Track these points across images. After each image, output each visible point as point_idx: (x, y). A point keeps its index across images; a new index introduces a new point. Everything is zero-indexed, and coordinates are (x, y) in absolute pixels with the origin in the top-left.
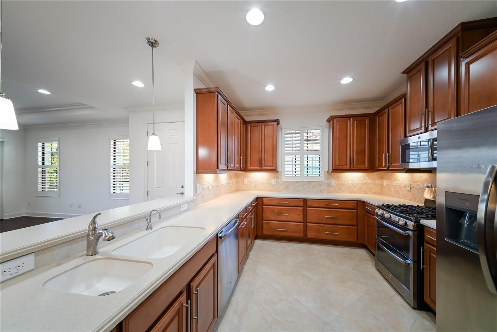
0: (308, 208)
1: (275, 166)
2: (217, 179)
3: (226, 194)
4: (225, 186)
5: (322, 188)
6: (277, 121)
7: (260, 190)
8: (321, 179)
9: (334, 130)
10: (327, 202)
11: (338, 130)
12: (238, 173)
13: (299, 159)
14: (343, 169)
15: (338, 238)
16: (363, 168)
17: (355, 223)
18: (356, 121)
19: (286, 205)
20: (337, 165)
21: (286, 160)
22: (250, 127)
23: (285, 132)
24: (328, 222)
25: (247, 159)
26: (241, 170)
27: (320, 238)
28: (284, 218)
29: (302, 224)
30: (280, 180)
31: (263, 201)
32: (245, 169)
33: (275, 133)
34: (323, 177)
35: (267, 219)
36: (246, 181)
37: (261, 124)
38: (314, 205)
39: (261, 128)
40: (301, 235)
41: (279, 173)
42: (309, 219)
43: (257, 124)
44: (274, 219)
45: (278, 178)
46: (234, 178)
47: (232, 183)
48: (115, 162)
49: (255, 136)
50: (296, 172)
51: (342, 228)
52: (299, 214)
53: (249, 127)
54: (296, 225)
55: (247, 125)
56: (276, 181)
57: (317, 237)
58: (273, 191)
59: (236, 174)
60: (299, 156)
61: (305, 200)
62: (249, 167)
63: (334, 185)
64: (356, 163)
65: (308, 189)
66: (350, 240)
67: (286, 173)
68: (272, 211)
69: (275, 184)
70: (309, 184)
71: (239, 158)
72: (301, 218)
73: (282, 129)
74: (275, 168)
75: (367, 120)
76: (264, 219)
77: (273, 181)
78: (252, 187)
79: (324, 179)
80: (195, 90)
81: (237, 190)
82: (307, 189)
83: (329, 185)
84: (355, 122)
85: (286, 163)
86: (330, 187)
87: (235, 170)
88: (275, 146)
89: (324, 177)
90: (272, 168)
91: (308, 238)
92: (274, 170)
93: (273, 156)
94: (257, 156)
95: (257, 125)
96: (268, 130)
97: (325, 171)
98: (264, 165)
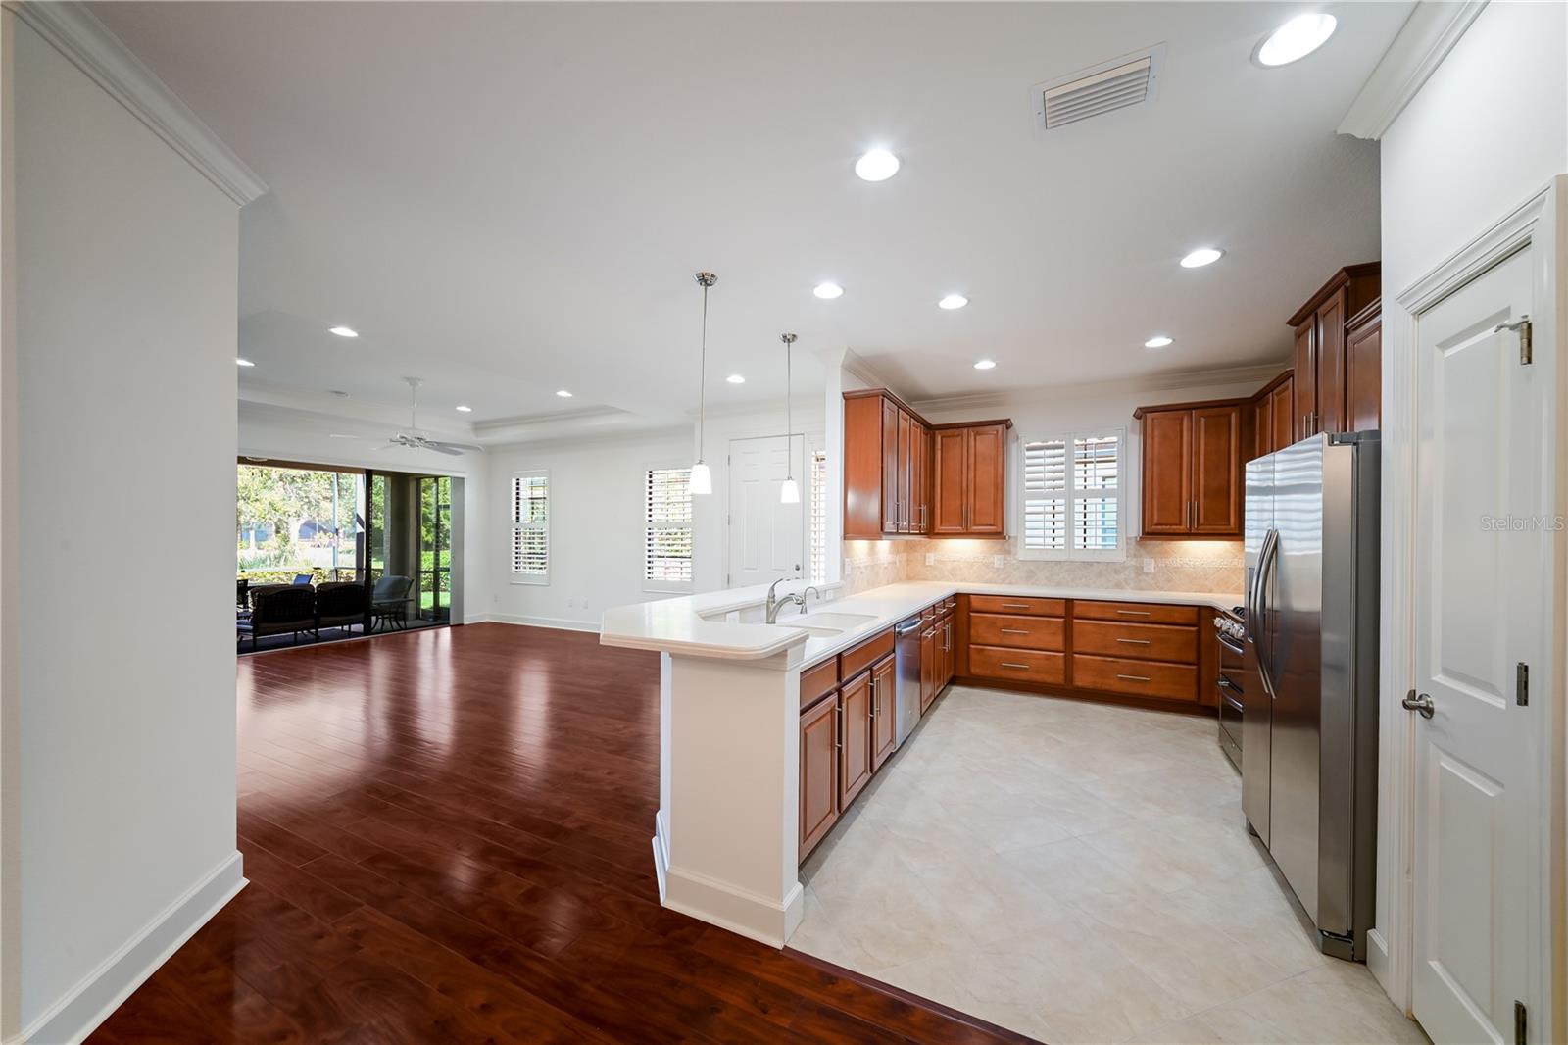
0: (1075, 620)
1: (1000, 526)
2: (872, 551)
3: (888, 584)
4: (886, 568)
5: (1122, 577)
6: (1007, 424)
7: (964, 580)
8: (1120, 557)
9: (1149, 441)
10: (1121, 608)
11: (1157, 440)
12: (911, 541)
13: (1062, 509)
14: (1172, 532)
15: (1150, 691)
16: (1222, 528)
17: (1192, 657)
18: (1205, 417)
19: (1025, 612)
20: (1156, 521)
21: (1028, 509)
22: (942, 438)
23: (1027, 445)
24: (1125, 653)
25: (934, 508)
26: (920, 534)
27: (1105, 687)
28: (1018, 641)
29: (1062, 654)
30: (1015, 559)
31: (969, 602)
32: (930, 533)
33: (1000, 449)
34: (1125, 551)
35: (979, 641)
36: (931, 558)
37: (965, 431)
38: (1092, 615)
39: (965, 439)
40: (1058, 679)
41: (1012, 541)
42: (1078, 645)
43: (957, 432)
44: (996, 641)
45: (1009, 552)
46: (904, 551)
47: (900, 562)
48: (650, 515)
49: (953, 456)
50: (1054, 540)
51: (1161, 667)
52: (1054, 634)
53: (939, 439)
54: (1048, 658)
55: (934, 434)
56: (1005, 559)
57: (1098, 686)
58: (995, 583)
59: (907, 542)
60: (1063, 501)
61: (1069, 603)
62: (939, 528)
63: (1153, 571)
64: (1206, 518)
65: (1084, 580)
66: (1180, 695)
67: (1028, 541)
68: (992, 624)
69: (1001, 566)
70: (1088, 567)
71: (917, 508)
72: (1058, 641)
73: (1018, 438)
74: (999, 530)
75: (1233, 415)
76: (973, 640)
77: (997, 560)
78: (946, 573)
79: (1127, 557)
80: (843, 394)
81: (909, 579)
82: (1081, 579)
83: (1139, 571)
84: (1203, 420)
85: (1028, 517)
86: (1144, 577)
87: (910, 534)
88: (999, 481)
89: (1127, 552)
90: (992, 529)
91: (1078, 688)
92: (997, 533)
93: (995, 503)
94: (958, 502)
95: (957, 434)
96: (984, 444)
97: (1129, 536)
98: (975, 522)
